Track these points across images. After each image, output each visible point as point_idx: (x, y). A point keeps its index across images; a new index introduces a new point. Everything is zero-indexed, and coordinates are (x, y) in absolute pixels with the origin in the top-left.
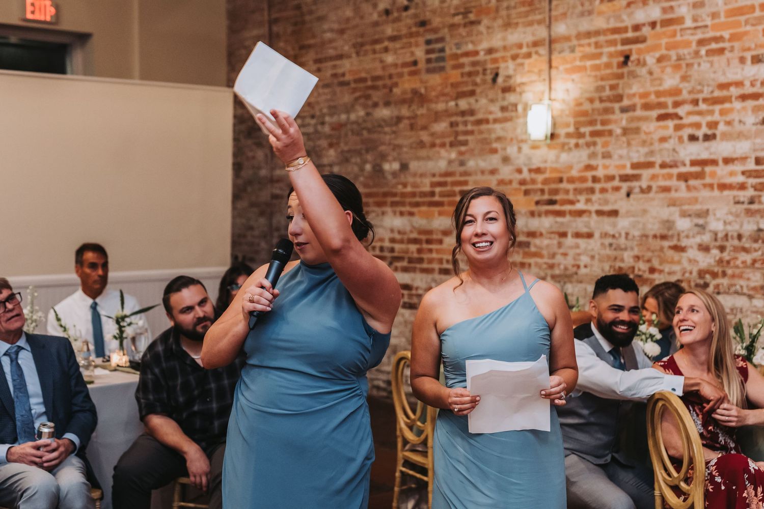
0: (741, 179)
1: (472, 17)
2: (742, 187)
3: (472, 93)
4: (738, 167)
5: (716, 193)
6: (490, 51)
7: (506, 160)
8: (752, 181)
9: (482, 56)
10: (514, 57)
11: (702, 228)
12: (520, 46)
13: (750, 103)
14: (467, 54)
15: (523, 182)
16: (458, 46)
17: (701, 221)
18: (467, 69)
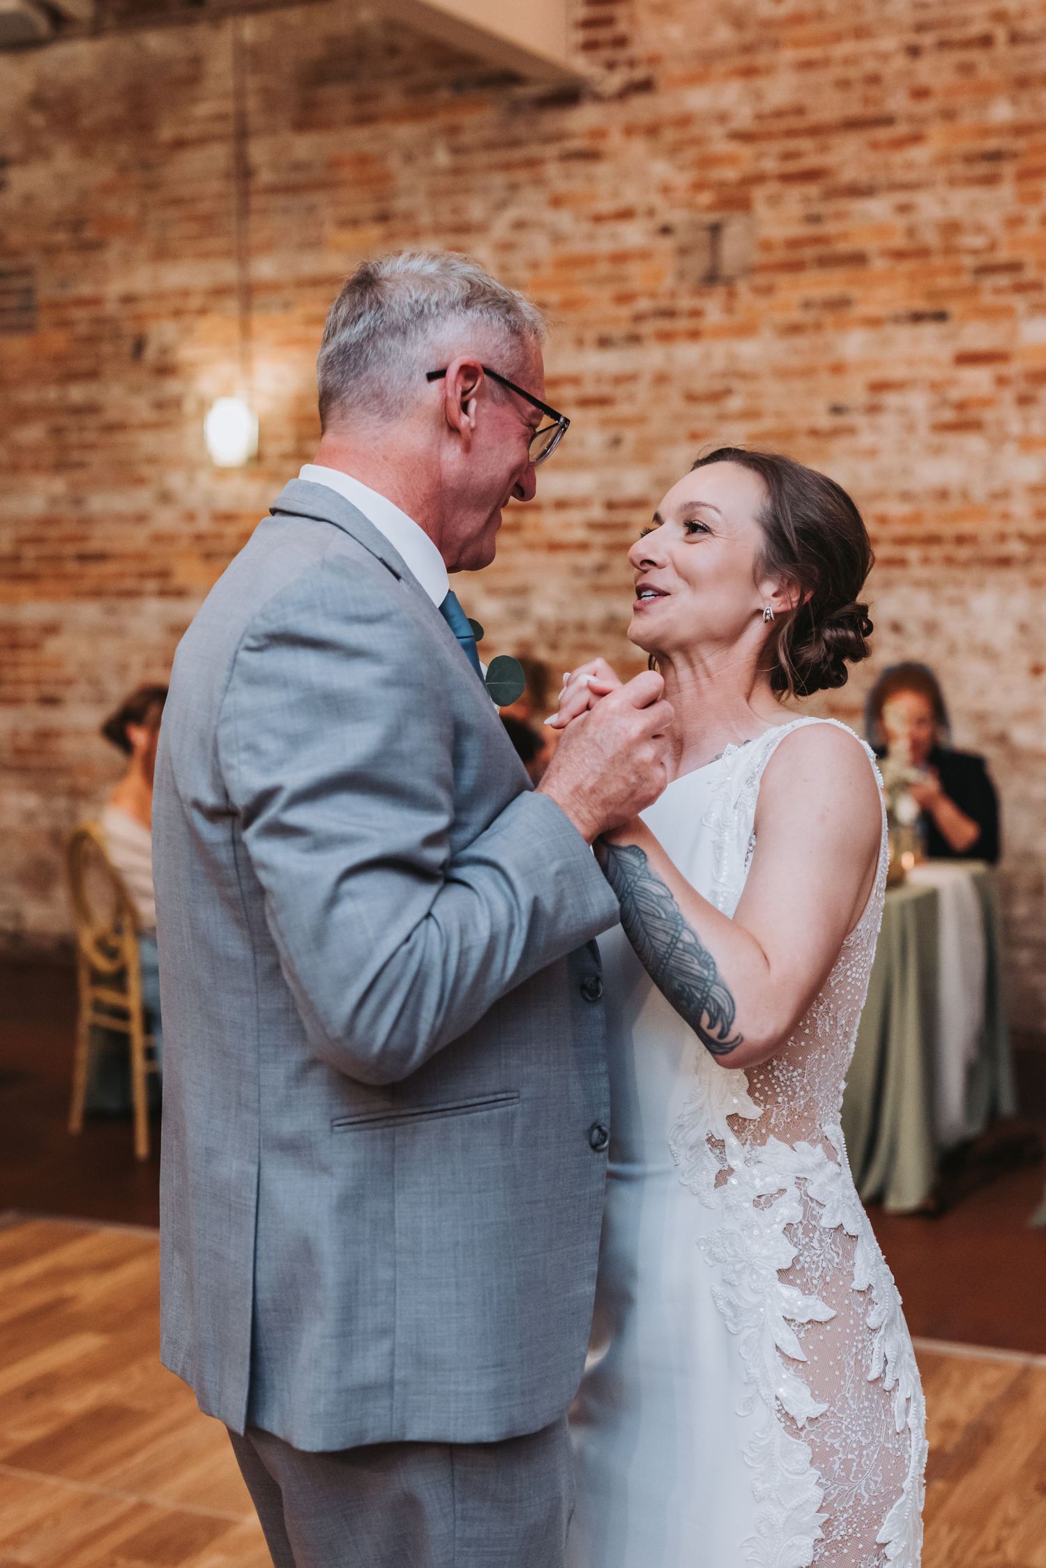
0: (579, 534)
1: (89, 234)
2: (583, 547)
3: (92, 375)
4: (575, 516)
5: (542, 558)
6: (128, 299)
7: (165, 497)
8: (600, 538)
9: (111, 308)
10: (177, 313)
11: (519, 615)
12: (186, 293)
13: (594, 413)
14: (81, 302)
15: (199, 538)
16: (63, 285)
17: (515, 602)
18: (83, 329)
